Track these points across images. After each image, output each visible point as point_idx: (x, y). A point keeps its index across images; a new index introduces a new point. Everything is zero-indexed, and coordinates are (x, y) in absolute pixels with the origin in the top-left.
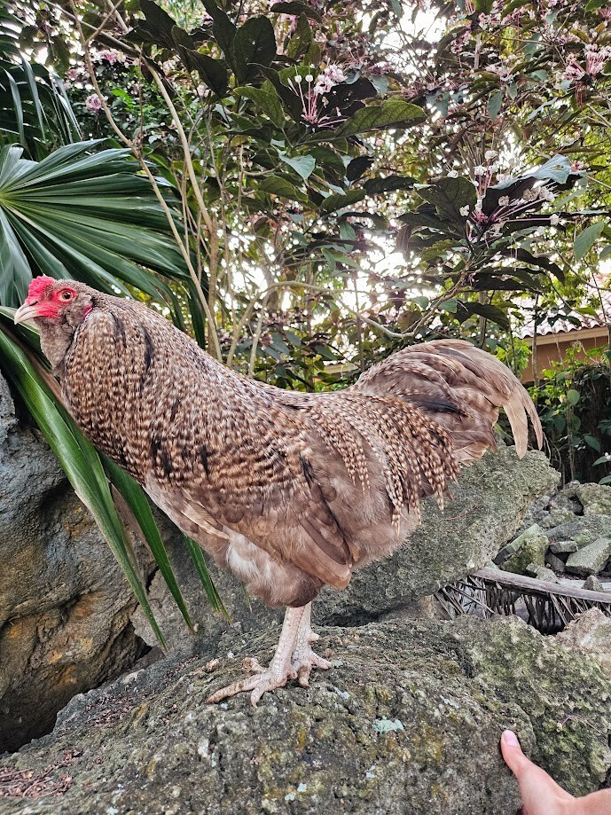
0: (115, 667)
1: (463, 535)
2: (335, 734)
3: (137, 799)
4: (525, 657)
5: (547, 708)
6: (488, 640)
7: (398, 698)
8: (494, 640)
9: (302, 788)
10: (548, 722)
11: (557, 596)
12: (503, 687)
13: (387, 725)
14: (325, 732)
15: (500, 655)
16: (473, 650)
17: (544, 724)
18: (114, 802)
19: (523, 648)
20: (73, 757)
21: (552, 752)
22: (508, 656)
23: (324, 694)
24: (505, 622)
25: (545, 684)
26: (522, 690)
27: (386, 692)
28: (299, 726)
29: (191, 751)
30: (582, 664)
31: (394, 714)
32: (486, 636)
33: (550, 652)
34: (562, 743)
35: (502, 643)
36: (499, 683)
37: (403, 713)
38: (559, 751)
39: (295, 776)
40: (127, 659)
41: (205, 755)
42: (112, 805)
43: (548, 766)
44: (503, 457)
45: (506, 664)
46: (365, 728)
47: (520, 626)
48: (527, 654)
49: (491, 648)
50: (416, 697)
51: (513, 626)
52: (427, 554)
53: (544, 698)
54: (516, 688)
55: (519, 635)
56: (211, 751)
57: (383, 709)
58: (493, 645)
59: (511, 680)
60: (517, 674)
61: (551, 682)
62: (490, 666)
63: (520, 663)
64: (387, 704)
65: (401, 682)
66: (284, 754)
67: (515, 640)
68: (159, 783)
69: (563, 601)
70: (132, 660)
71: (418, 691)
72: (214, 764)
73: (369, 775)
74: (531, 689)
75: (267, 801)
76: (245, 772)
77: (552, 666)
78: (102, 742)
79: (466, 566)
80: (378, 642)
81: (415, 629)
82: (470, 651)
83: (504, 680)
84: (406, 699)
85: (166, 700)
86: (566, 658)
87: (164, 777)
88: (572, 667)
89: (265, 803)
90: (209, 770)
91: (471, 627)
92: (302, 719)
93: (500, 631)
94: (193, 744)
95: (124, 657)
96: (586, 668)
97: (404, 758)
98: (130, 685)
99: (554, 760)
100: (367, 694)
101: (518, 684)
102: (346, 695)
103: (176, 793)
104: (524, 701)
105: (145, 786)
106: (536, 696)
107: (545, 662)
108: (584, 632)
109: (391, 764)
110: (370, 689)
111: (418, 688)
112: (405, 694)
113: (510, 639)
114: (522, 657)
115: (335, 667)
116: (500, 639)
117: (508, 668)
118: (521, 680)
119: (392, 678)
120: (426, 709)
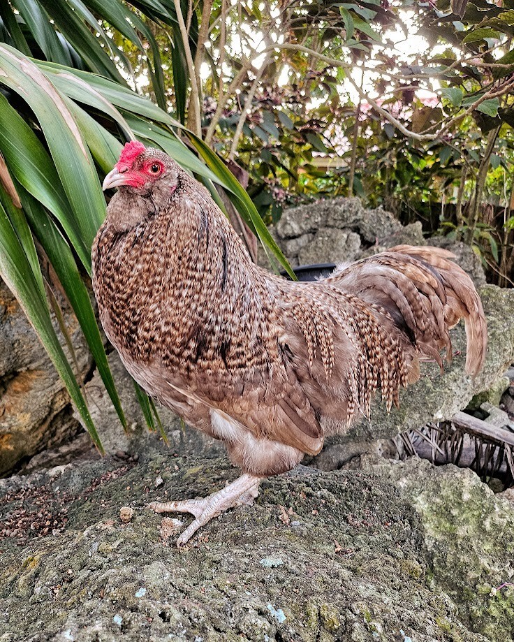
1: (436, 382)
4: (473, 515)
5: (485, 571)
6: (437, 491)
7: (347, 628)
8: (443, 493)
10: (482, 585)
11: (511, 447)
12: (443, 542)
15: (446, 508)
16: (419, 498)
17: (478, 586)
19: (473, 506)
21: (479, 613)
22: (455, 512)
23: (253, 621)
24: (458, 475)
25: (488, 546)
26: (463, 549)
27: (333, 615)
32: (435, 487)
33: (501, 516)
34: (492, 608)
35: (451, 498)
36: (439, 537)
38: (486, 614)
40: (68, 432)
43: (472, 626)
44: (500, 300)
45: (452, 520)
47: (474, 483)
48: (476, 513)
49: (438, 500)
50: (369, 630)
51: (466, 482)
53: (484, 562)
54: (456, 545)
55: (470, 492)
58: (442, 498)
59: (454, 536)
60: (461, 532)
61: (495, 545)
62: (434, 518)
63: (466, 521)
64: (331, 632)
65: (354, 605)
67: (466, 497)
70: (73, 434)
71: (373, 623)
74: (472, 549)
77: (500, 530)
79: (433, 416)
82: (415, 499)
83: (444, 534)
84: (358, 633)
91: (421, 473)
93: (452, 485)
95: (65, 431)
98: (55, 479)
99: (480, 621)
100: (308, 615)
101: (459, 541)
102: (281, 616)
104: (462, 560)
106: (476, 558)
107: (493, 525)
110: (313, 609)
111: (373, 616)
112: (357, 625)
113: (460, 494)
114: (470, 515)
115: (273, 567)
116: (449, 493)
117: (452, 524)
118: (463, 539)
119: (342, 593)
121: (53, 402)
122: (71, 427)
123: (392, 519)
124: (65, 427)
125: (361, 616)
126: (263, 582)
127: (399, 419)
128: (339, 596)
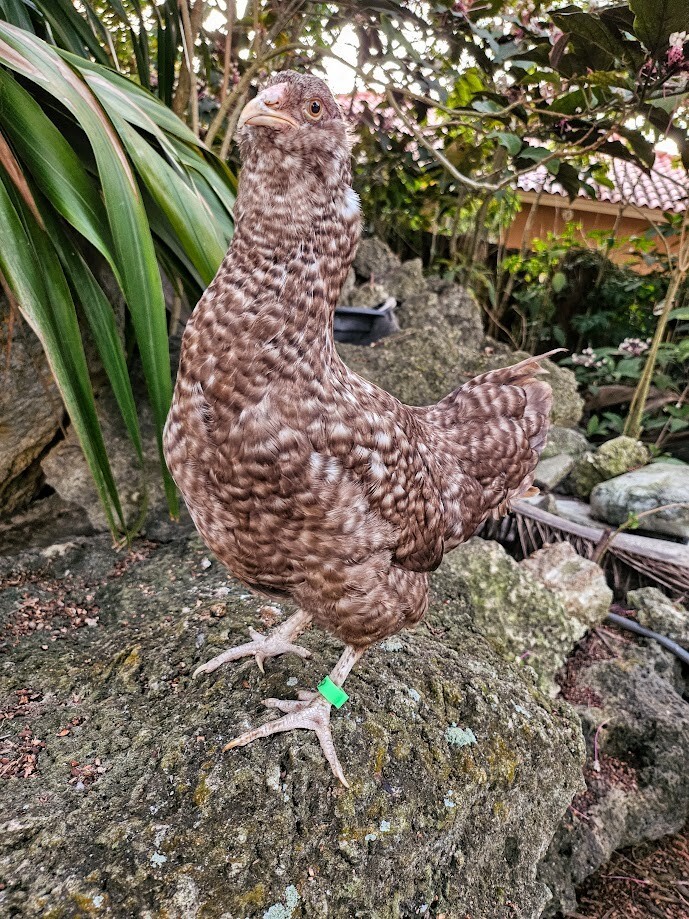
0: (7, 507)
2: (414, 752)
3: (191, 843)
4: (500, 588)
5: (510, 641)
7: (471, 703)
8: (472, 566)
9: (385, 827)
10: (507, 654)
11: (523, 517)
13: (463, 736)
14: (403, 751)
15: (475, 582)
18: (157, 844)
19: (500, 579)
20: (30, 700)
22: (483, 585)
23: (403, 701)
24: (486, 548)
25: (512, 618)
26: (490, 621)
27: (456, 691)
28: (378, 743)
29: (257, 780)
30: (551, 603)
31: (466, 719)
32: (464, 560)
33: (526, 588)
35: (480, 571)
37: (476, 722)
39: (376, 810)
40: (22, 499)
41: (276, 787)
42: (155, 849)
45: (480, 593)
46: (438, 739)
47: (500, 556)
48: (502, 585)
50: (489, 702)
51: (494, 555)
53: (509, 632)
54: (484, 617)
55: (498, 565)
56: (282, 780)
57: (452, 712)
58: (471, 571)
60: (489, 604)
61: (519, 616)
63: (493, 593)
64: (455, 706)
65: (473, 682)
66: (367, 785)
67: (494, 569)
68: (214, 820)
69: (527, 521)
70: (28, 500)
71: (491, 695)
72: (287, 798)
73: (448, 804)
74: (498, 621)
75: (346, 843)
76: (321, 807)
77: (524, 601)
78: (73, 688)
84: (481, 707)
85: (170, 654)
86: (539, 594)
87: (219, 809)
88: (542, 605)
89: (343, 845)
90: (280, 806)
92: (379, 734)
93: (480, 558)
94: (259, 770)
95: (19, 498)
96: (554, 607)
97: (481, 780)
100: (435, 692)
101: (487, 614)
102: (416, 695)
103: (242, 838)
105: (198, 824)
106: (501, 629)
107: (519, 597)
108: (553, 565)
109: (468, 787)
110: (438, 687)
111: (490, 690)
112: (479, 698)
113: (488, 568)
114: (496, 587)
115: (394, 651)
116: (478, 566)
117: (480, 596)
118: (491, 610)
119: (458, 671)
120: (499, 718)
121: (13, 464)
122: (25, 493)
123: (450, 597)
124: (21, 492)
125: (480, 690)
126: (389, 665)
128: (456, 674)
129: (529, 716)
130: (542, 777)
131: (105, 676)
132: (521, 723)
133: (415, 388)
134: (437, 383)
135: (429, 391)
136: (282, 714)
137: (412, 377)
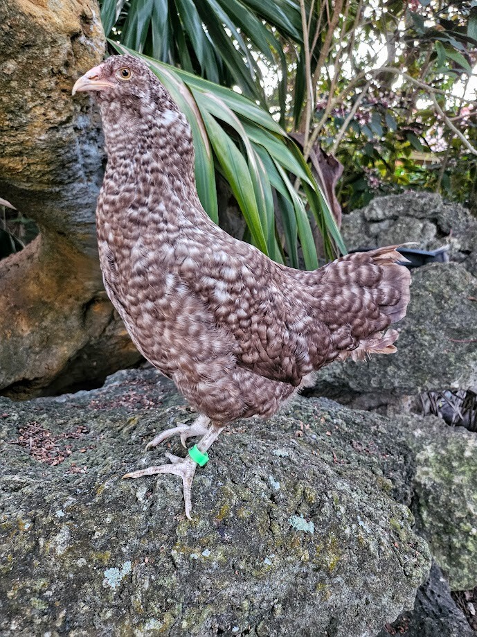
1: (459, 358)
2: (252, 519)
3: (80, 512)
4: (470, 470)
5: (470, 514)
6: (444, 445)
7: (320, 504)
8: (449, 447)
9: (207, 553)
10: (465, 524)
12: (440, 485)
13: (302, 524)
14: (245, 514)
15: (449, 460)
16: (428, 448)
17: (462, 524)
18: (65, 506)
19: (472, 462)
20: (82, 432)
21: (458, 545)
22: (455, 464)
23: (257, 482)
24: (465, 436)
26: (455, 493)
27: (313, 495)
28: (225, 501)
29: (132, 491)
31: (312, 516)
32: (444, 441)
34: (470, 543)
35: (455, 452)
36: (438, 480)
37: (319, 519)
38: (464, 547)
39: (205, 541)
41: (140, 499)
42: (62, 508)
43: (450, 553)
45: (451, 469)
46: (281, 519)
49: (443, 452)
50: (335, 510)
51: (471, 442)
52: (420, 362)
53: (471, 507)
54: (450, 489)
55: (472, 452)
56: (146, 497)
57: (304, 507)
58: (447, 451)
59: (450, 482)
60: (457, 480)
62: (437, 465)
63: (463, 473)
64: (309, 505)
65: (329, 492)
66: (202, 522)
67: (468, 454)
68: (101, 505)
71: (339, 506)
72: (145, 509)
73: (267, 561)
74: (463, 495)
75: (175, 552)
76: (167, 523)
78: (102, 431)
79: (450, 384)
80: (338, 431)
81: (378, 428)
82: (425, 447)
83: (442, 479)
84: (327, 509)
85: (150, 424)
87: (107, 501)
89: (174, 553)
90: (139, 512)
91: (435, 428)
92: (230, 496)
93: (458, 442)
94: (136, 486)
97: (303, 557)
99: (457, 552)
100: (296, 490)
101: (453, 487)
102: (277, 486)
103: (108, 520)
104: (452, 502)
105: (90, 504)
106: (464, 502)
109: (289, 558)
110: (301, 487)
111: (340, 501)
112: (327, 504)
113: (463, 451)
114: (467, 469)
115: (281, 456)
116: (454, 448)
117: (451, 472)
118: (458, 485)
119: (324, 483)
120: (340, 524)
123: (390, 452)
125: (332, 499)
126: (272, 464)
127: (420, 381)
128: (321, 484)
129: (368, 532)
130: (369, 581)
131: (119, 428)
132: (357, 533)
133: (423, 304)
134: (443, 302)
135: (434, 307)
136: (169, 462)
137: (422, 295)
